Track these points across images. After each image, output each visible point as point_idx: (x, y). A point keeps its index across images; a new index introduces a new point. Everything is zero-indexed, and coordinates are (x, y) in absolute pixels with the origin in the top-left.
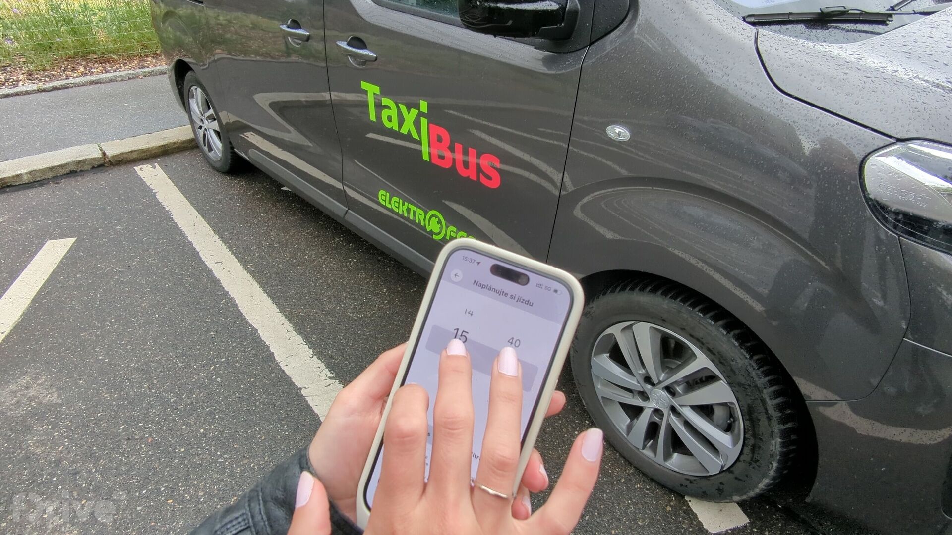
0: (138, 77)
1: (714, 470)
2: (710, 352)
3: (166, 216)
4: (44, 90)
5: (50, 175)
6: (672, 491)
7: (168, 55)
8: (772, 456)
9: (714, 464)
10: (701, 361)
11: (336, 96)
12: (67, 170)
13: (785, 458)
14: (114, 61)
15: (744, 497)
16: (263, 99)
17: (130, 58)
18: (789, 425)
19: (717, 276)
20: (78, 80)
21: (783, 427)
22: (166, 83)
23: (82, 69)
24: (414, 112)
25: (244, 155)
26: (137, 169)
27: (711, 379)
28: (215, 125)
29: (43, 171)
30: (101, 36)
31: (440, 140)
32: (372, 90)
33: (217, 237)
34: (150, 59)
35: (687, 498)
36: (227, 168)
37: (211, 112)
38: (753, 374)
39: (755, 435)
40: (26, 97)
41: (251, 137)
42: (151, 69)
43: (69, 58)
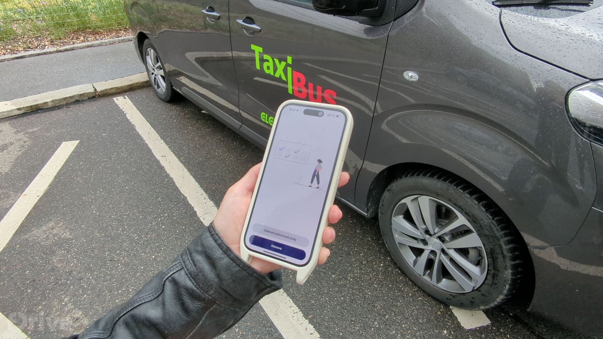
0: (115, 43)
1: (468, 290)
2: (467, 214)
3: (132, 128)
4: (60, 51)
5: (64, 103)
6: (441, 302)
7: (133, 29)
8: (505, 281)
9: (468, 286)
10: (461, 221)
11: (235, 54)
12: (74, 100)
13: (514, 282)
14: (101, 33)
15: (487, 307)
16: (191, 56)
17: (110, 31)
18: (517, 262)
19: (472, 167)
20: (80, 45)
21: (513, 263)
22: (132, 46)
23: (82, 38)
24: (283, 64)
25: (179, 91)
26: (115, 99)
27: (468, 232)
28: (162, 72)
29: (60, 100)
30: (93, 18)
31: (299, 81)
32: (257, 49)
33: (162, 141)
34: (122, 32)
35: (451, 307)
36: (168, 99)
37: (159, 64)
38: (494, 229)
39: (495, 268)
40: (49, 55)
41: (183, 80)
42: (122, 38)
43: (75, 32)
